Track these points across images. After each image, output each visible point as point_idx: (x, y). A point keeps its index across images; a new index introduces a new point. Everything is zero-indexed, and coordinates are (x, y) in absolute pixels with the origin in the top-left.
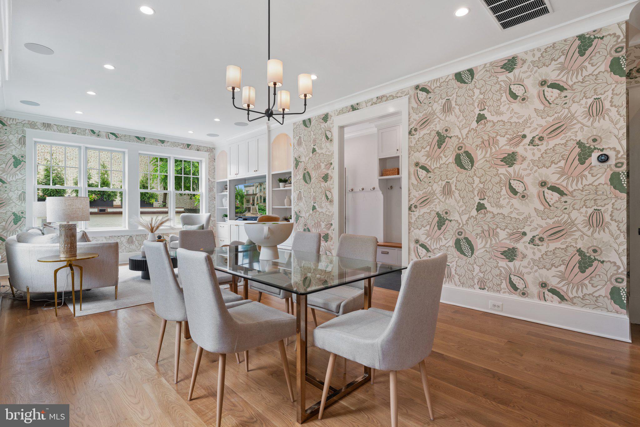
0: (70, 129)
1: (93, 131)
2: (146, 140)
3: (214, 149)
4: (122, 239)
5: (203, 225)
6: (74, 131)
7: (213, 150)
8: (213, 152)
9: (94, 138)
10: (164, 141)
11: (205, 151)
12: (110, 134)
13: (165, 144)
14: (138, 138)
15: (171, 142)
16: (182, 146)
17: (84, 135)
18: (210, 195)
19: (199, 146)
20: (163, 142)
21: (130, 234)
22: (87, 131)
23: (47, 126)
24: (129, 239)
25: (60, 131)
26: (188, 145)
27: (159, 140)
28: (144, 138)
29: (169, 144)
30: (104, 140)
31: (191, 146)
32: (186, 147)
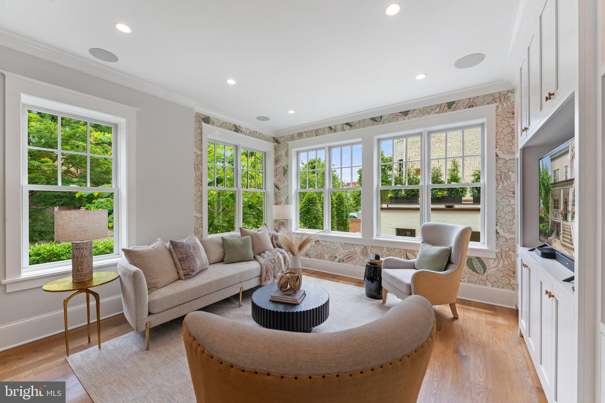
0: (314, 132)
1: (330, 128)
2: (384, 118)
3: (512, 91)
4: (357, 248)
5: (451, 249)
6: (317, 133)
7: (509, 94)
8: (508, 98)
9: (333, 135)
10: (408, 111)
11: (488, 103)
12: (345, 125)
13: (410, 115)
14: (373, 119)
15: (420, 110)
16: (438, 109)
17: (324, 134)
18: (500, 188)
19: (474, 98)
20: (405, 113)
21: (365, 244)
22: (326, 130)
23: (300, 135)
24: (363, 250)
25: (308, 137)
26: (450, 105)
27: (400, 113)
28: (381, 117)
29: (415, 113)
30: (340, 133)
31: (455, 105)
32: (446, 108)
